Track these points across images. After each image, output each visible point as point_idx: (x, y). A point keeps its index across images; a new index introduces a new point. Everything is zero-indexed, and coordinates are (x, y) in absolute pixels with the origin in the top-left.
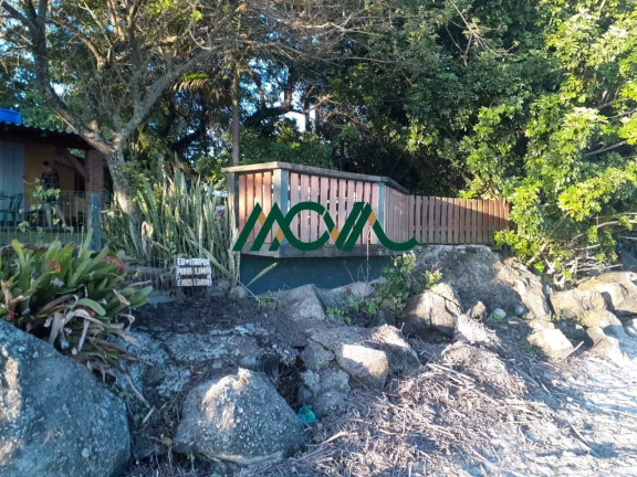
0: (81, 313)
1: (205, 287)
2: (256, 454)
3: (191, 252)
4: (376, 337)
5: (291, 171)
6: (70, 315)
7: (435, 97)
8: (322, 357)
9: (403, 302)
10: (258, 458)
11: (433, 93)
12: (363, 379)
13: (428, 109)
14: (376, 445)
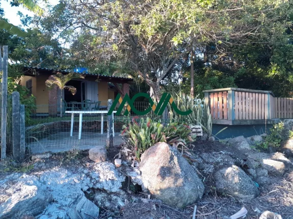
0: (181, 143)
1: (200, 136)
2: (247, 194)
3: (195, 123)
4: (274, 157)
5: (235, 91)
6: (178, 144)
7: (285, 55)
8: (255, 164)
9: (279, 144)
10: (247, 196)
11: (284, 53)
12: (274, 172)
13: (282, 60)
14: (288, 195)
